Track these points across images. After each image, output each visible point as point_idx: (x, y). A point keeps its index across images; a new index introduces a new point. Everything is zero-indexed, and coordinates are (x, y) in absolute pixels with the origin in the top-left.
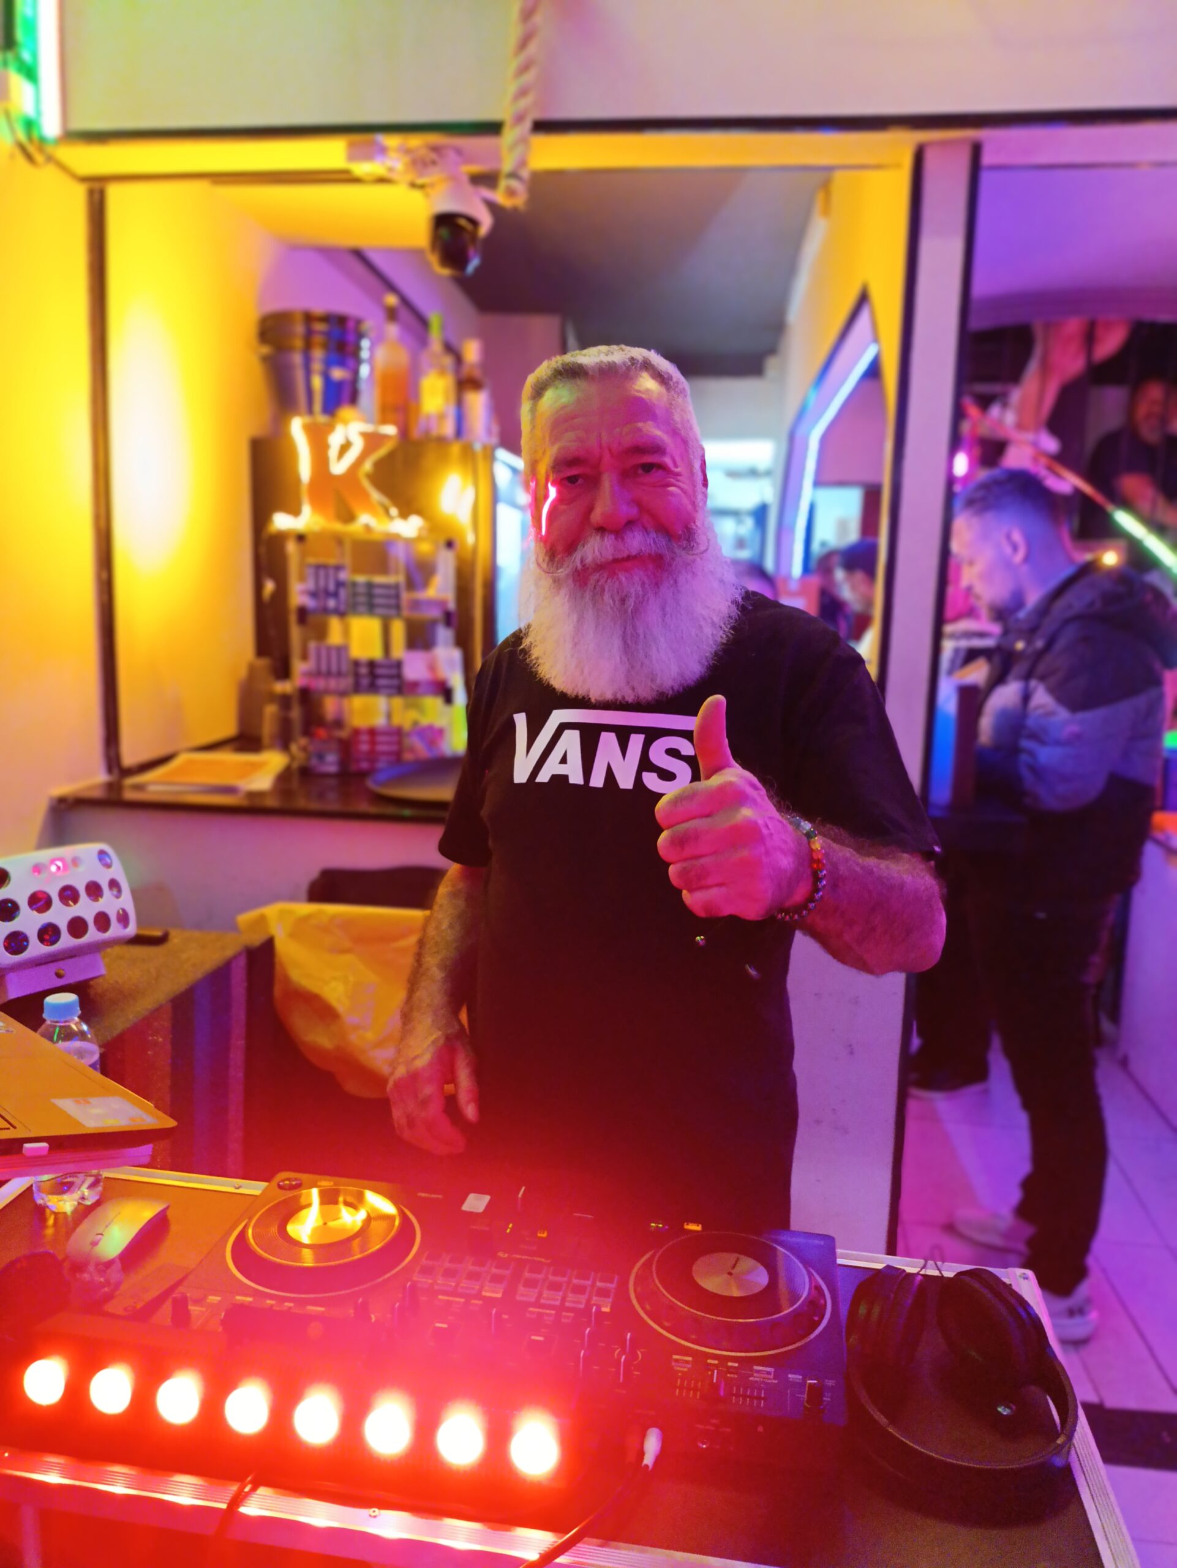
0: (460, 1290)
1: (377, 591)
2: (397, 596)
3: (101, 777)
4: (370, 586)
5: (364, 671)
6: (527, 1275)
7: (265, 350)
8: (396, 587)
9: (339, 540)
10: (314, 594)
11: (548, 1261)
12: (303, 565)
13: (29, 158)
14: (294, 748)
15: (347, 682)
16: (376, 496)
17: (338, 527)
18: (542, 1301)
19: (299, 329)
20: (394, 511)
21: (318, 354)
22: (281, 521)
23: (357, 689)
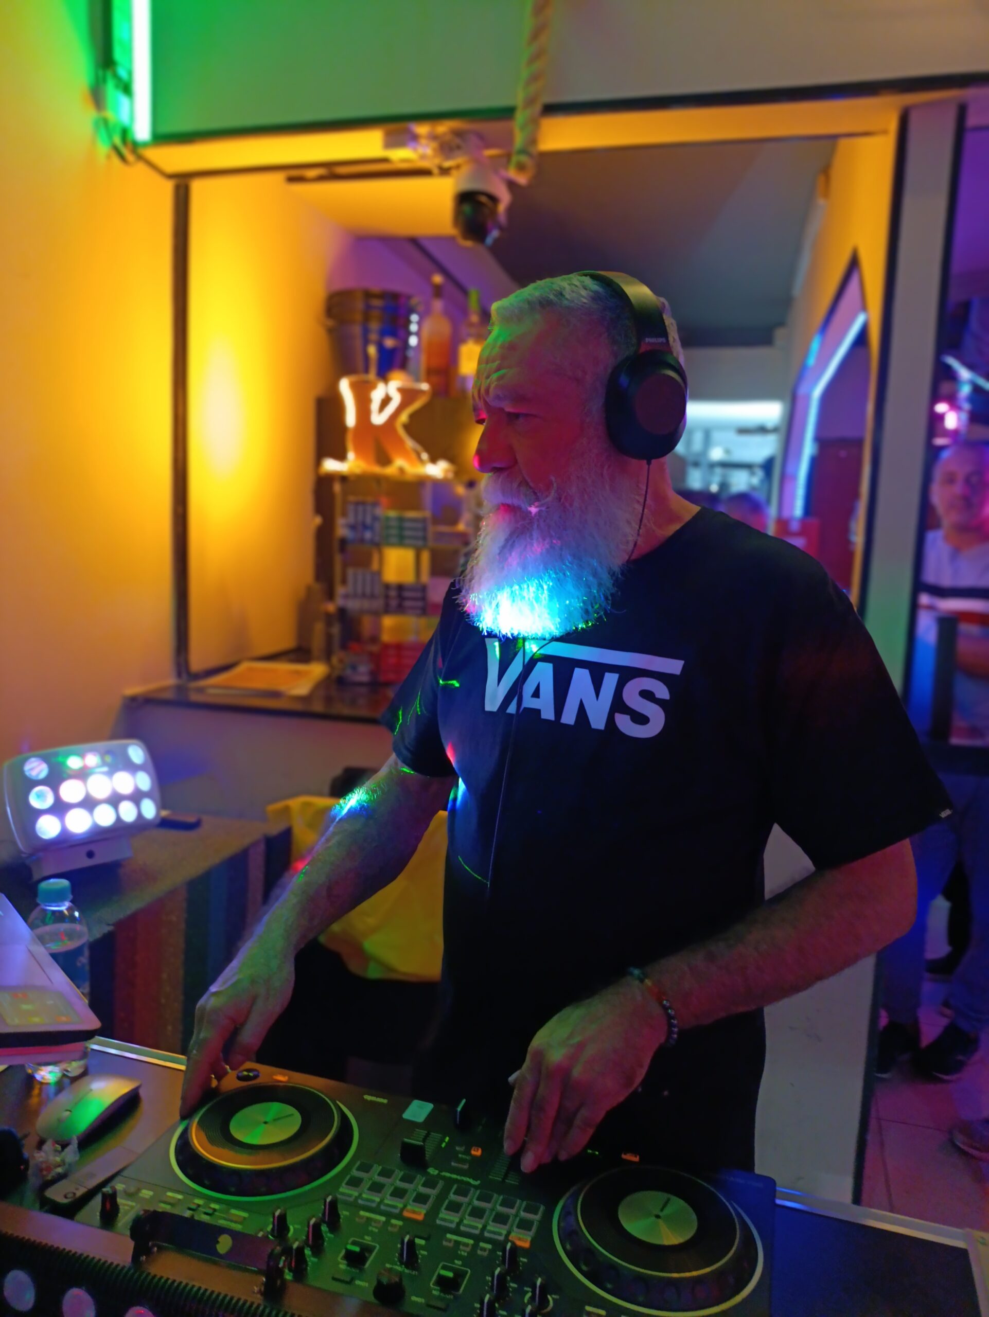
0: (382, 1207)
1: (407, 525)
2: (425, 529)
3: (171, 681)
4: (401, 520)
5: (393, 593)
6: (452, 1197)
7: (330, 323)
8: (424, 520)
9: (378, 479)
10: (353, 527)
11: (477, 1183)
12: (345, 503)
13: (122, 158)
14: (335, 660)
15: (379, 604)
16: (410, 443)
17: (377, 469)
18: (462, 1228)
19: (360, 305)
20: (425, 456)
21: (375, 326)
22: (331, 465)
23: (387, 610)
